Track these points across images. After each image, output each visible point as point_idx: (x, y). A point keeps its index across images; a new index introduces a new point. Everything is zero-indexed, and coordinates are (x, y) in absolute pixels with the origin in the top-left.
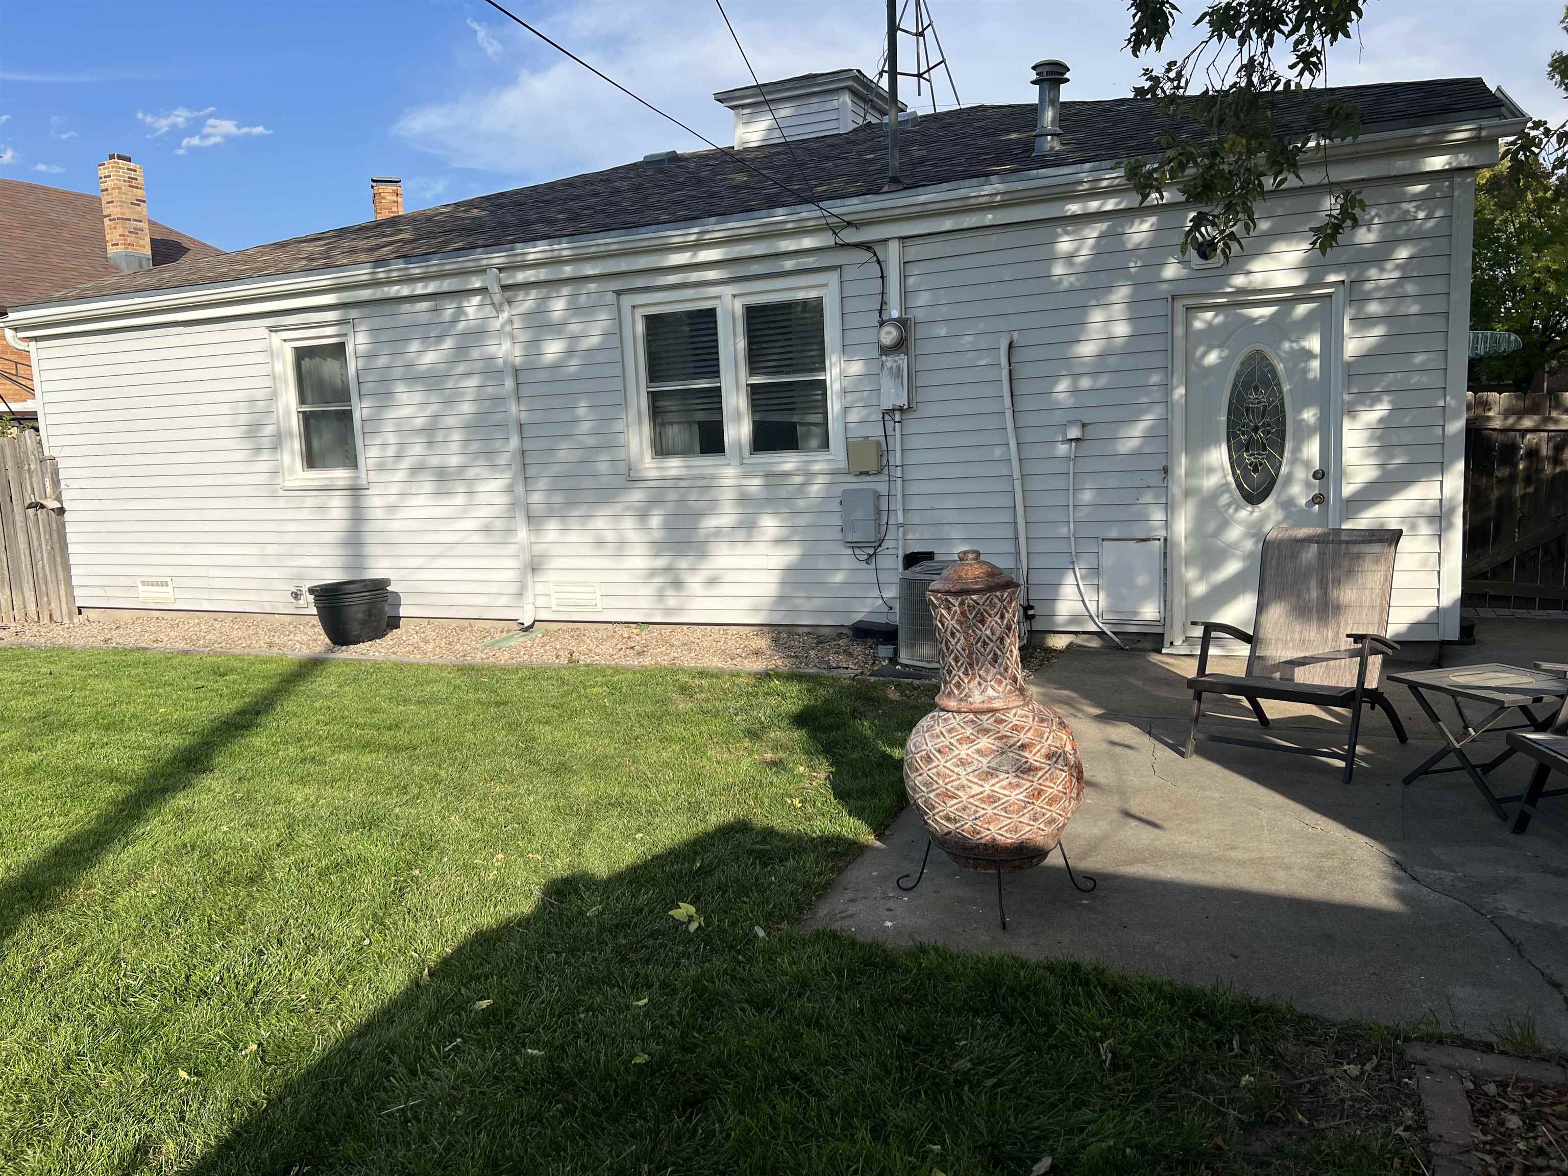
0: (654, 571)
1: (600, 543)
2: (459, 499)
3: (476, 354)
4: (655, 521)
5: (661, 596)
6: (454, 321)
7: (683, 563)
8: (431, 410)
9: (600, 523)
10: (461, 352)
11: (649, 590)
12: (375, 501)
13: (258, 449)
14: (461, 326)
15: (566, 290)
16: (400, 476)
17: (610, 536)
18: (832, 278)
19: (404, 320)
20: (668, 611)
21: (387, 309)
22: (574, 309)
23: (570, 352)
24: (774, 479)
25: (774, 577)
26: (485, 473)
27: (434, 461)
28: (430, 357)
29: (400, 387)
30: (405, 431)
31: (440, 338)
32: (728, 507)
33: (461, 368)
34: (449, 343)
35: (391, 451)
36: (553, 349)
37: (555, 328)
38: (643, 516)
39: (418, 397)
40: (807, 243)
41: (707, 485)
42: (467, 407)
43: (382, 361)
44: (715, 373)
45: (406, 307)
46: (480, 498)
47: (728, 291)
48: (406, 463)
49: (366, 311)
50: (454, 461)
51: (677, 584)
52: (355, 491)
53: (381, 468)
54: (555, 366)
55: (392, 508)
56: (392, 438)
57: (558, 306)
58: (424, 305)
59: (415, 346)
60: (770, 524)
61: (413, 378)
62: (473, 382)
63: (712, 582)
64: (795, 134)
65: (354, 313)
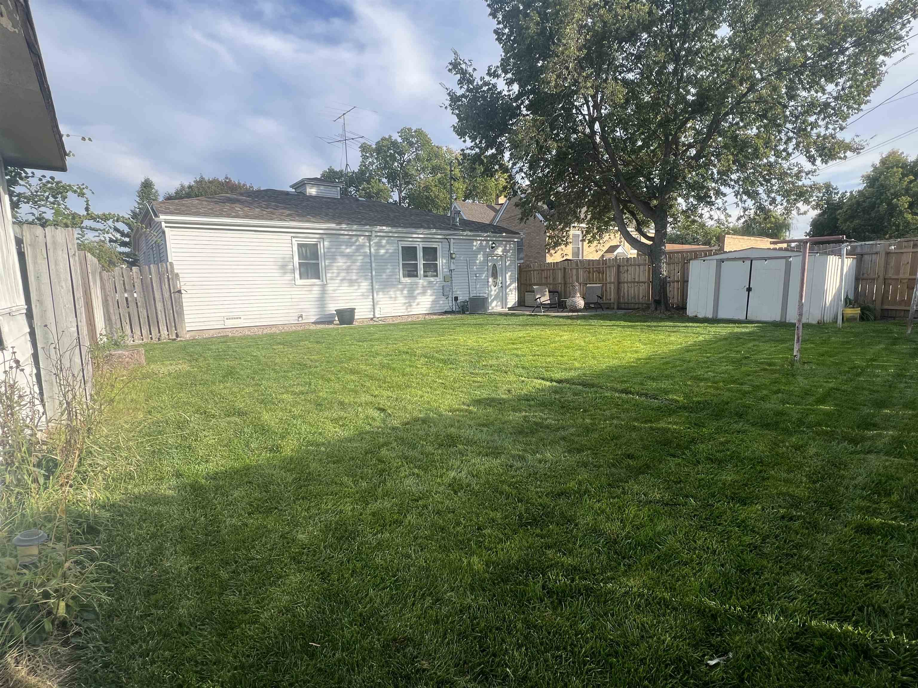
0: (405, 303)
1: (391, 298)
2: (356, 287)
3: (362, 251)
4: (405, 292)
5: (407, 309)
6: (356, 242)
7: (411, 301)
8: (348, 264)
9: (391, 293)
10: (357, 250)
11: (405, 308)
12: (330, 288)
13: (285, 273)
14: (357, 243)
15: (386, 239)
16: (337, 281)
17: (393, 296)
18: (440, 244)
19: (341, 240)
20: (408, 312)
21: (337, 236)
22: (388, 243)
23: (386, 253)
24: (430, 282)
25: (429, 303)
26: (363, 281)
27: (348, 278)
28: (348, 250)
29: (339, 258)
30: (340, 269)
31: (351, 246)
32: (420, 288)
33: (357, 254)
34: (353, 247)
35: (335, 275)
36: (382, 251)
37: (383, 247)
38: (402, 291)
39: (344, 261)
40: (439, 237)
41: (417, 284)
42: (358, 264)
43: (333, 250)
44: (416, 260)
45: (341, 237)
46: (361, 287)
47: (421, 244)
48: (340, 278)
49: (330, 236)
50: (354, 278)
51: (411, 306)
52: (324, 286)
53: (332, 279)
54: (382, 256)
55: (335, 290)
56: (335, 271)
57: (384, 242)
58: (347, 237)
59: (344, 247)
60: (429, 292)
61: (343, 255)
62: (360, 258)
63: (418, 304)
64: (321, 195)
65: (325, 236)
